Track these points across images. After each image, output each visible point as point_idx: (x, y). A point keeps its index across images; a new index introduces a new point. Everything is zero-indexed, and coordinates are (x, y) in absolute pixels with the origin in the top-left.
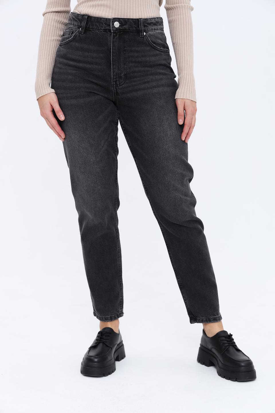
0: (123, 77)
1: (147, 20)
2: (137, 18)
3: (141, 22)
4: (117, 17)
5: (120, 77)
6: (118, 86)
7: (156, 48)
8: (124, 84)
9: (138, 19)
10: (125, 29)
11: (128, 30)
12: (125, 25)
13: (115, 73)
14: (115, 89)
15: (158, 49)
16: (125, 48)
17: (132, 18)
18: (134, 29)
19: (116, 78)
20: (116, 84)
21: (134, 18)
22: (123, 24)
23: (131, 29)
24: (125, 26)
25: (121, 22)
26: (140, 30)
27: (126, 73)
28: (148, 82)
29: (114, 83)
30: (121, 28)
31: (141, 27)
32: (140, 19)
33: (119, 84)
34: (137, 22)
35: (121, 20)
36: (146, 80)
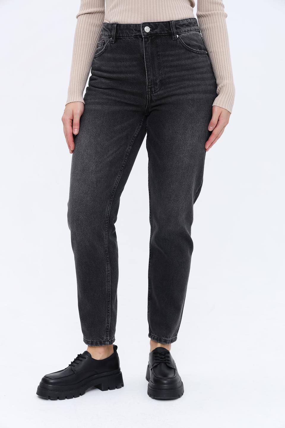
0: (159, 83)
1: (178, 21)
2: (168, 20)
3: (173, 24)
4: (146, 22)
5: (156, 84)
6: (153, 93)
7: (192, 51)
8: (159, 91)
9: (169, 22)
10: (156, 33)
11: (159, 34)
12: (156, 28)
13: (150, 80)
14: (150, 97)
15: (193, 51)
16: (159, 53)
17: (162, 21)
18: (166, 32)
19: (151, 85)
20: (151, 91)
21: (165, 20)
22: (154, 28)
23: (163, 33)
24: (156, 30)
25: (152, 26)
26: (172, 33)
27: (161, 79)
28: (184, 87)
29: (149, 90)
30: (153, 33)
31: (173, 30)
32: (171, 21)
33: (155, 91)
34: (168, 24)
35: (151, 24)
36: (182, 86)
